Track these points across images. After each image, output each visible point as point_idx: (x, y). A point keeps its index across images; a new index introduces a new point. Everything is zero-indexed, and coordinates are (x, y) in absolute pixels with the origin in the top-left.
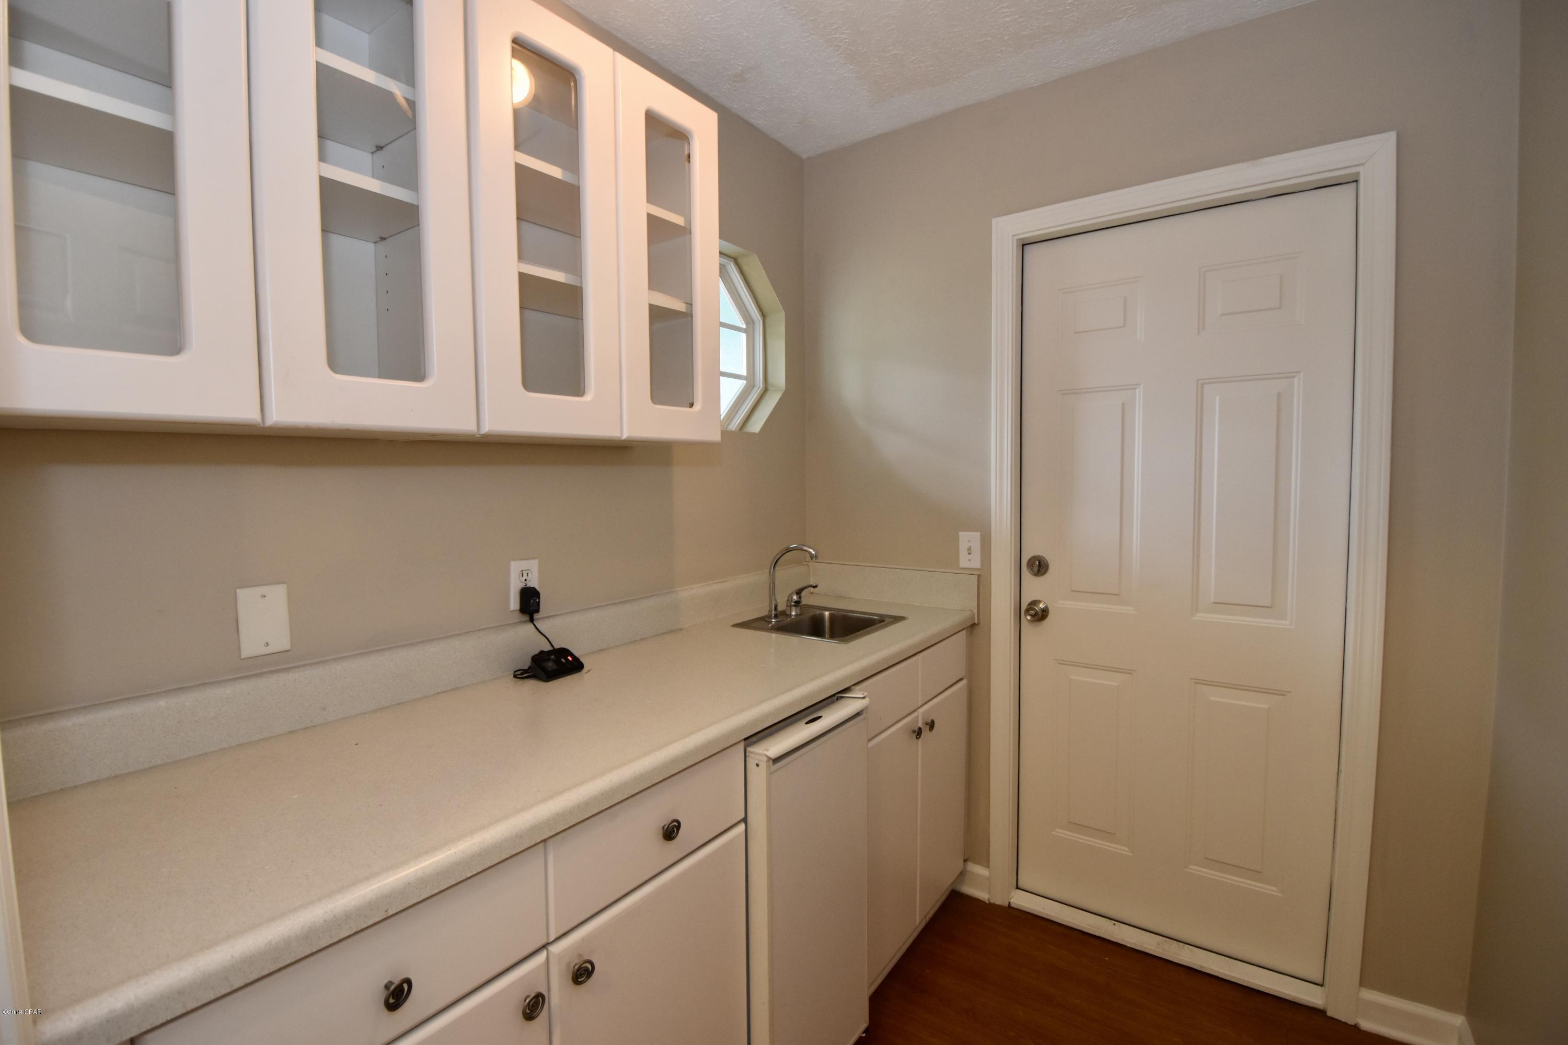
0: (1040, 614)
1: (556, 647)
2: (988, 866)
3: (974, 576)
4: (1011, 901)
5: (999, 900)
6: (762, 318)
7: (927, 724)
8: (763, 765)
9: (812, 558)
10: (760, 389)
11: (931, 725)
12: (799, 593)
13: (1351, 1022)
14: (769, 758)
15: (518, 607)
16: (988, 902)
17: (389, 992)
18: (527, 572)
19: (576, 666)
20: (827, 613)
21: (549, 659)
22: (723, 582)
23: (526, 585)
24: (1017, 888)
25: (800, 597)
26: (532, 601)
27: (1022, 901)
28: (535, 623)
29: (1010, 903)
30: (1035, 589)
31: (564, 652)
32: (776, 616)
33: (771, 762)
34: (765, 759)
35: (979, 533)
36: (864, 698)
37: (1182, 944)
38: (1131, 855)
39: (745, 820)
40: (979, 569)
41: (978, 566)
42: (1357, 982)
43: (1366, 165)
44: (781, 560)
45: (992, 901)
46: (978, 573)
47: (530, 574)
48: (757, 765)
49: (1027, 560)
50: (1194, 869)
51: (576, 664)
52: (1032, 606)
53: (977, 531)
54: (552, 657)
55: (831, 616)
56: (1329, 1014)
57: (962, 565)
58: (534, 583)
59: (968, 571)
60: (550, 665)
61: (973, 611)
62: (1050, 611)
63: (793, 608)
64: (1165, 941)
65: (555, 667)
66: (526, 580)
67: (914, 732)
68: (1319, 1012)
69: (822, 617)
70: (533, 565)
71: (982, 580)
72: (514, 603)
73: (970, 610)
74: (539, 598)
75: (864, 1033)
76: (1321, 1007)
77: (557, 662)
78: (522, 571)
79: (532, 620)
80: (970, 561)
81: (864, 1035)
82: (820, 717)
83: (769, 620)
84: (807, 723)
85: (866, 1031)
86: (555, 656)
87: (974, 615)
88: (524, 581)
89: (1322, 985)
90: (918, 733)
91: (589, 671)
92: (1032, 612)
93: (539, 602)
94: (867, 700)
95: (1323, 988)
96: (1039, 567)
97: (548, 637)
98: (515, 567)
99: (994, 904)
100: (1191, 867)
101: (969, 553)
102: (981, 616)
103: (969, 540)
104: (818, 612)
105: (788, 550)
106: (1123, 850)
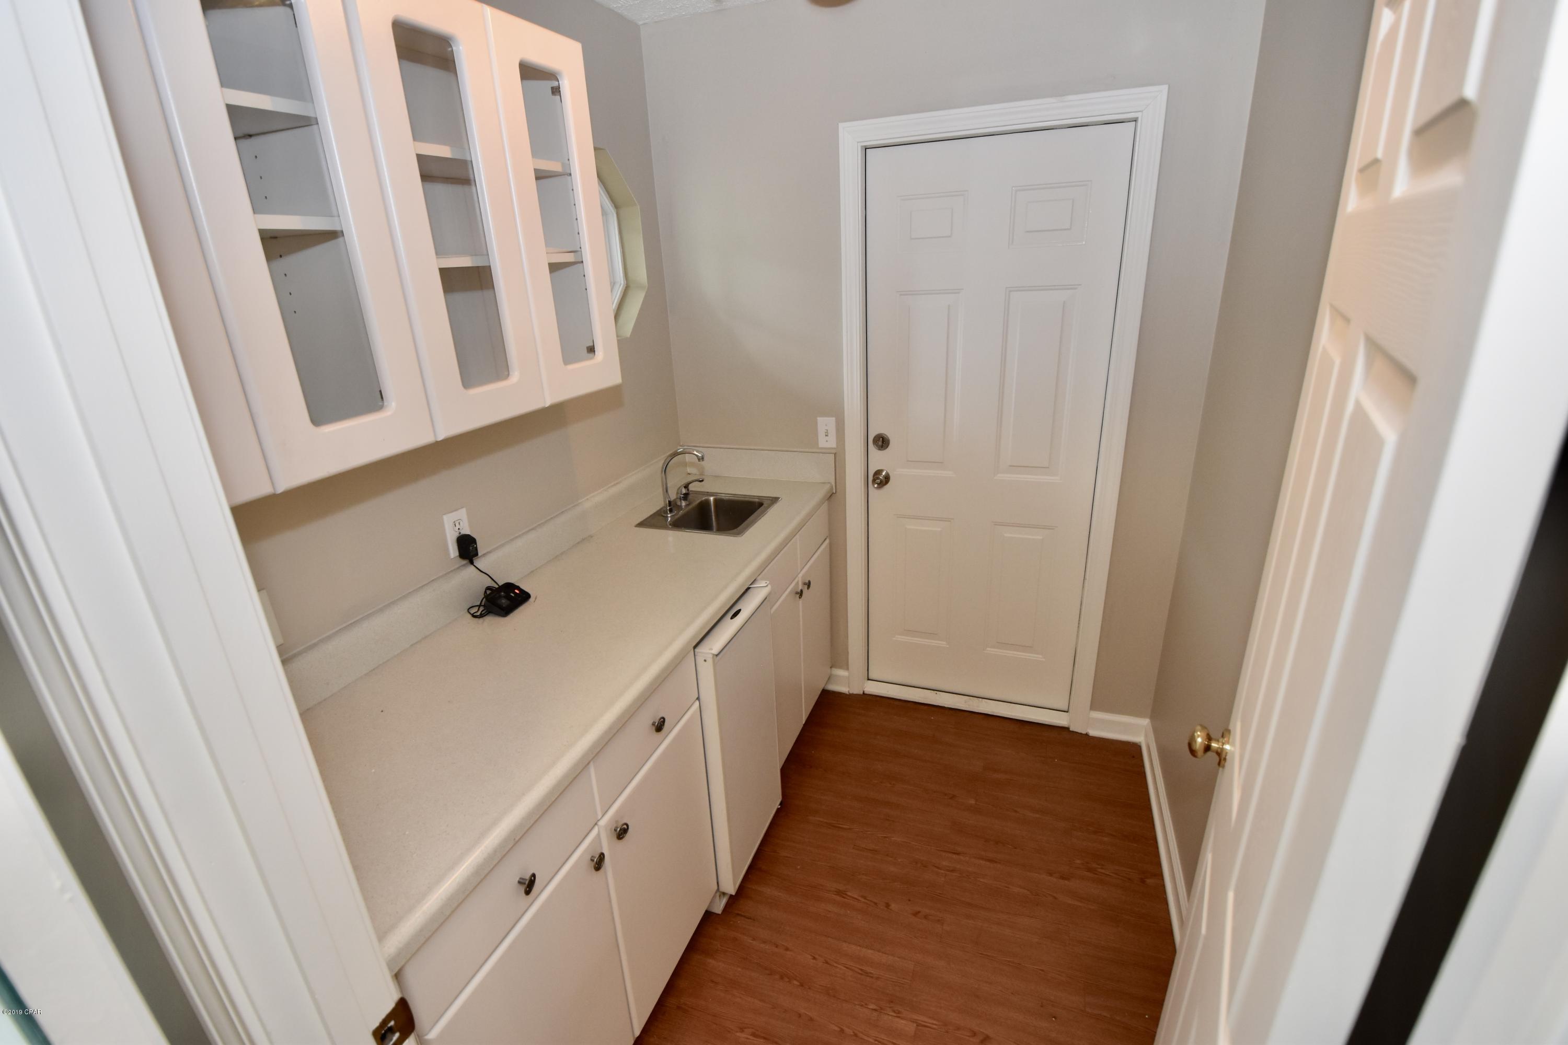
0: (884, 480)
1: (500, 585)
2: (848, 669)
3: (832, 455)
4: (865, 690)
5: (856, 690)
6: (615, 210)
7: (805, 584)
8: (710, 661)
9: (699, 460)
10: (622, 286)
11: (808, 585)
12: (686, 487)
13: (1084, 732)
14: (714, 655)
15: (457, 553)
16: (848, 693)
17: (526, 886)
18: (458, 521)
19: (525, 597)
20: (712, 498)
21: (500, 597)
22: (617, 483)
23: (460, 533)
24: (868, 679)
25: (688, 490)
26: (471, 548)
27: (873, 688)
28: (474, 564)
29: (864, 692)
30: (880, 460)
31: (509, 587)
32: (671, 511)
33: (715, 657)
34: (711, 656)
35: (834, 418)
36: (767, 586)
37: (981, 699)
38: (948, 646)
39: (698, 699)
40: (835, 448)
41: (834, 446)
42: (1089, 708)
43: (1144, 112)
44: (670, 463)
45: (851, 692)
46: (834, 451)
47: (461, 523)
48: (705, 661)
49: (872, 439)
50: (990, 650)
51: (524, 596)
52: (877, 476)
53: (832, 416)
54: (502, 593)
55: (715, 500)
56: (1071, 729)
57: (820, 446)
58: (466, 531)
59: (825, 451)
60: (504, 602)
61: (831, 484)
62: (891, 478)
63: (683, 501)
64: (970, 699)
65: (508, 602)
66: (459, 529)
67: (797, 593)
68: (1065, 729)
69: (708, 502)
70: (462, 514)
71: (838, 456)
72: (453, 551)
73: (829, 483)
74: (476, 544)
75: (779, 805)
76: (1067, 726)
77: (508, 597)
78: (454, 522)
79: (472, 563)
80: (827, 441)
81: (779, 807)
82: (740, 610)
83: (665, 515)
84: (732, 618)
85: (781, 804)
86: (504, 592)
87: (832, 487)
88: (457, 530)
89: (1067, 712)
90: (801, 594)
91: (536, 598)
92: (878, 481)
93: (476, 546)
94: (769, 586)
95: (1068, 713)
96: (882, 442)
97: (488, 573)
98: (448, 520)
99: (853, 694)
100: (988, 649)
101: (826, 435)
102: (838, 487)
103: (826, 424)
104: (704, 498)
105: (676, 454)
106: (943, 644)
